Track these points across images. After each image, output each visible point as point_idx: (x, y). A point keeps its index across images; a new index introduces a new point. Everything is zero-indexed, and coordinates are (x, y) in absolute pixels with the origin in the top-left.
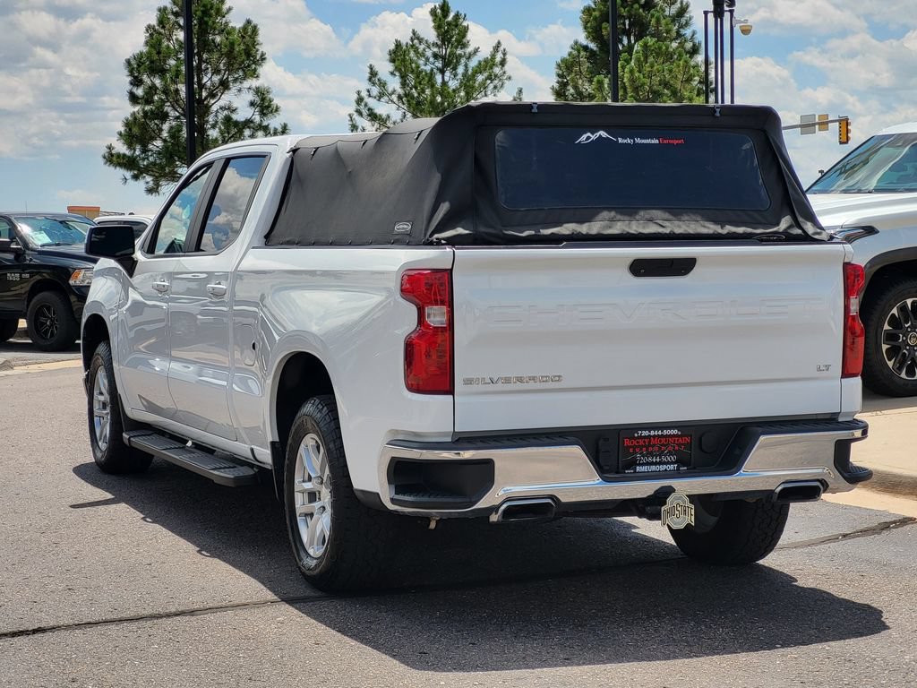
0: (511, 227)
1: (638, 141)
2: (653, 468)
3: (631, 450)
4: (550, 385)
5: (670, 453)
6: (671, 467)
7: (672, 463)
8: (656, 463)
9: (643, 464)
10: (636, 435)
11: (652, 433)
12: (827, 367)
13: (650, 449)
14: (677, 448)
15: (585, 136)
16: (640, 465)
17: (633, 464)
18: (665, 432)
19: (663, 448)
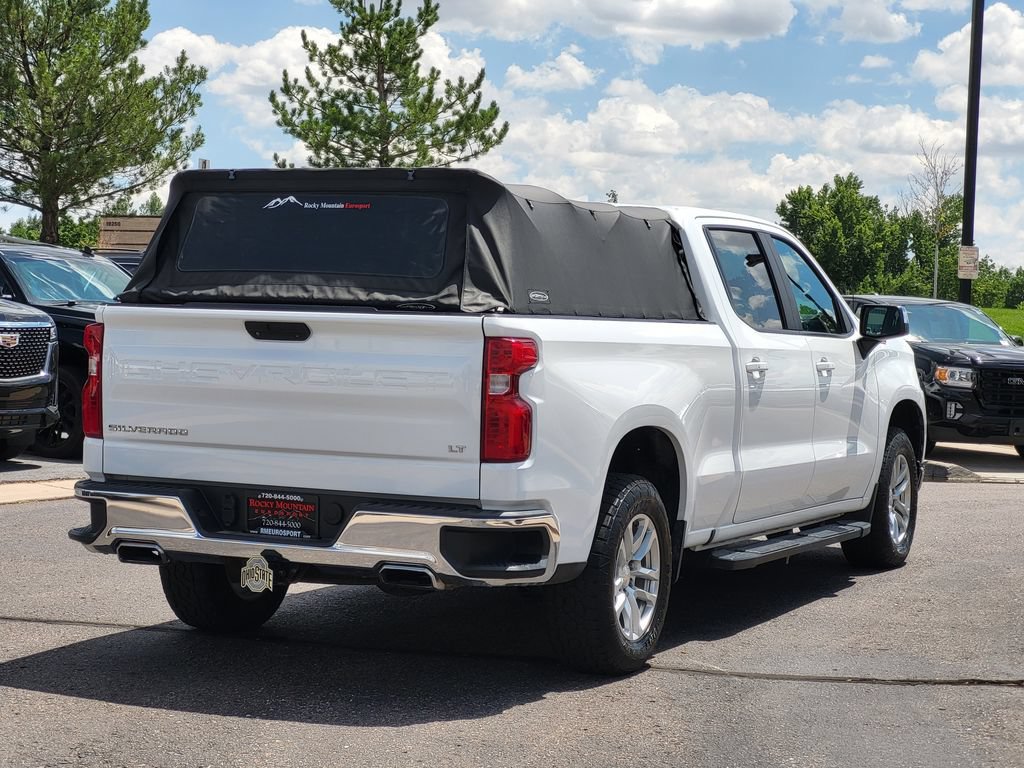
0: (171, 287)
1: (324, 205)
2: (277, 532)
3: (256, 511)
4: (178, 438)
5: (295, 519)
6: (295, 533)
7: (297, 529)
8: (282, 528)
9: (269, 527)
10: (259, 497)
11: (275, 496)
12: (461, 449)
13: (276, 512)
14: (301, 515)
15: (274, 201)
16: (266, 527)
17: (259, 525)
18: (288, 497)
19: (288, 513)
